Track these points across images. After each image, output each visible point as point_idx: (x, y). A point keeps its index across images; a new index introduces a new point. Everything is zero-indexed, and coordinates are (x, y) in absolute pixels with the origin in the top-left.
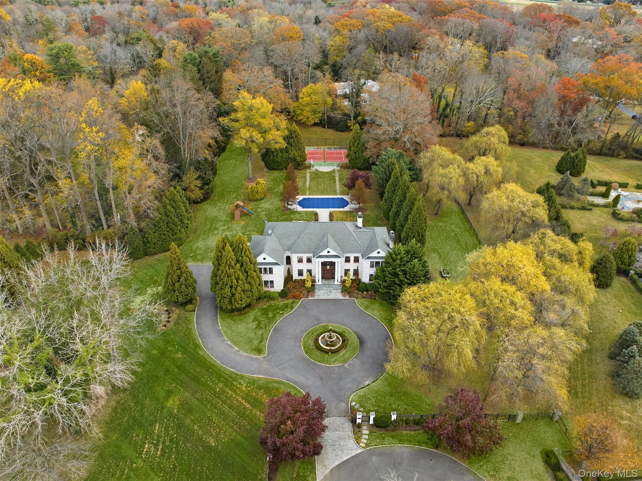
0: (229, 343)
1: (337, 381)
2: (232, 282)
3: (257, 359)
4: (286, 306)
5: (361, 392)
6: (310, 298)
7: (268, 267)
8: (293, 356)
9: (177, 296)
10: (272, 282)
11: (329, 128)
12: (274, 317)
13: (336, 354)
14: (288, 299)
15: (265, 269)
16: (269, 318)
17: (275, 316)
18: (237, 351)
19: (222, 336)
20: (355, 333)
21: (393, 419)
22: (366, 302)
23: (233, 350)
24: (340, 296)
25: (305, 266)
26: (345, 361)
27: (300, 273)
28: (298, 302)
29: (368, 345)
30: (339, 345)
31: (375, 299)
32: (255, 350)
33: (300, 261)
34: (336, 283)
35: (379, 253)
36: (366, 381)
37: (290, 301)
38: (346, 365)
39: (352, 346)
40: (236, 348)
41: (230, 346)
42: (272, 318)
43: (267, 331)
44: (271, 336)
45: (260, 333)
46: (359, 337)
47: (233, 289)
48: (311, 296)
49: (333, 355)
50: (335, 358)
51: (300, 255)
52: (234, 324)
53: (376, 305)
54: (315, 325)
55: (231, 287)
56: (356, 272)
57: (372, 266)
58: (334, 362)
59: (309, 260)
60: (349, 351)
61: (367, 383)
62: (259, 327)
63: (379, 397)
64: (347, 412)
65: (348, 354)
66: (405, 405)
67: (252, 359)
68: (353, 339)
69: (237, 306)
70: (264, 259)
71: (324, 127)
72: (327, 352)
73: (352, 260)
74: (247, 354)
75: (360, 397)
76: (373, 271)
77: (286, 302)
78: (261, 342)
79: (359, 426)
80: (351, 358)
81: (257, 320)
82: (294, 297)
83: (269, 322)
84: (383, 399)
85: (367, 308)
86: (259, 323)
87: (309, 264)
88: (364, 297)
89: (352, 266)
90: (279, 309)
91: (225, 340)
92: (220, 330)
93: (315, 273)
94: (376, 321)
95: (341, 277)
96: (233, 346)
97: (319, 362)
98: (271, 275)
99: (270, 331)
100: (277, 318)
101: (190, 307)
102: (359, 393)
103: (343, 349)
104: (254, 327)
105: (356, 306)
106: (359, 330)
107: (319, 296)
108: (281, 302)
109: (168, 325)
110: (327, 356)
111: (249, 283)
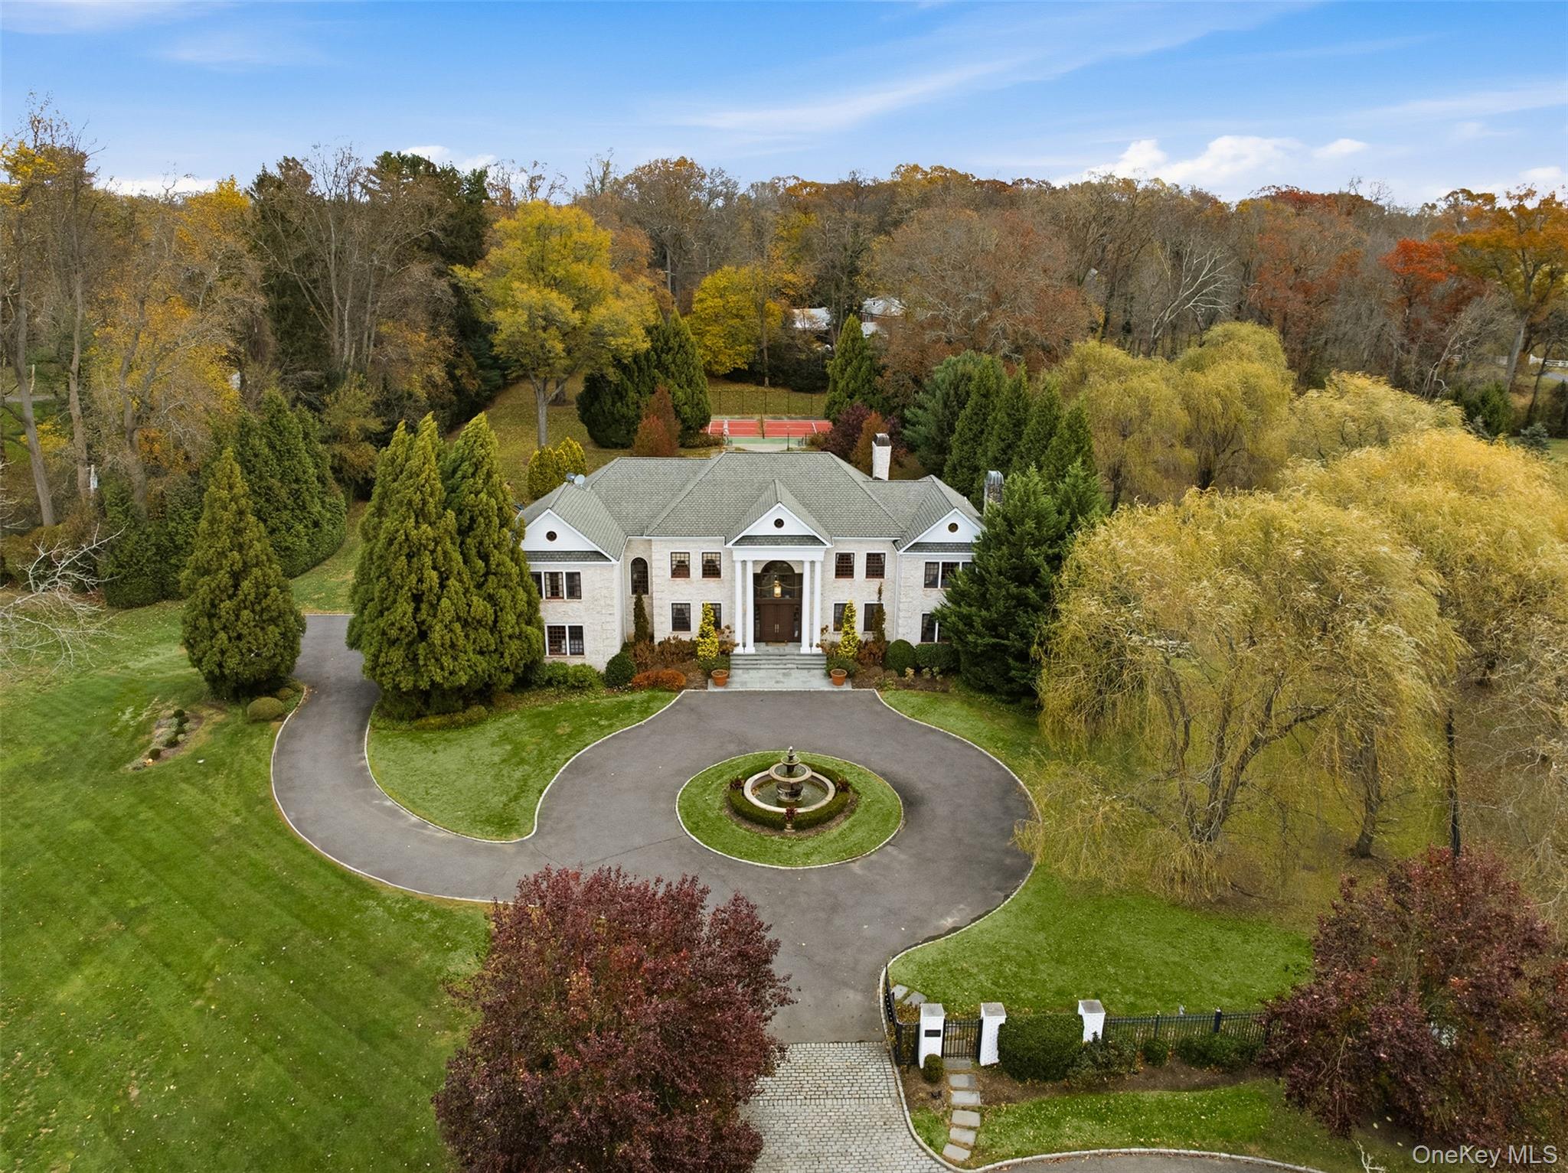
0: (389, 803)
1: (822, 915)
2: (420, 581)
3: (490, 850)
4: (627, 707)
5: (929, 952)
6: (711, 689)
7: (564, 568)
8: (638, 840)
9: (223, 652)
10: (577, 633)
11: (773, 385)
12: (577, 733)
13: (812, 833)
14: (632, 689)
15: (554, 576)
16: (558, 736)
17: (583, 732)
18: (415, 825)
19: (368, 782)
20: (883, 775)
21: (1087, 1037)
22: (915, 698)
23: (401, 824)
24: (817, 682)
25: (696, 592)
26: (853, 853)
27: (681, 619)
28: (669, 700)
29: (939, 807)
30: (824, 803)
31: (945, 691)
32: (488, 821)
33: (680, 569)
34: (805, 649)
35: (953, 527)
36: (942, 916)
37: (640, 696)
38: (856, 867)
39: (874, 809)
40: (414, 819)
41: (393, 813)
42: (570, 735)
43: (542, 770)
44: (560, 784)
45: (518, 775)
46: (898, 787)
47: (424, 606)
48: (716, 684)
49: (802, 834)
50: (810, 843)
51: (680, 545)
52: (419, 752)
53: (954, 706)
54: (731, 755)
55: (417, 599)
56: (875, 615)
57: (930, 583)
58: (808, 855)
59: (711, 569)
60: (861, 823)
61: (949, 922)
62: (516, 757)
63: (1009, 969)
64: (871, 1023)
65: (860, 833)
66: (1126, 991)
67: (472, 850)
68: (877, 790)
69: (438, 679)
70: (552, 536)
71: (761, 383)
72: (774, 824)
73: (860, 565)
74: (452, 836)
75: (922, 966)
76: (935, 599)
77: (627, 698)
78: (516, 798)
79: (934, 1072)
80: (875, 843)
81: (510, 742)
82: (655, 684)
83: (557, 749)
84: (1026, 973)
85: (921, 711)
86: (518, 748)
87: (712, 582)
88: (908, 686)
89: (859, 591)
90: (599, 714)
91: (374, 796)
92: (364, 769)
93: (732, 616)
94: (958, 746)
95: (824, 630)
96: (404, 812)
97: (747, 856)
98: (574, 604)
99: (555, 770)
100: (588, 737)
101: (265, 704)
102: (918, 957)
103: (840, 818)
104: (497, 759)
105: (879, 708)
106: (899, 770)
107: (744, 683)
108: (605, 699)
109: (168, 753)
110: (776, 838)
111: (490, 598)
